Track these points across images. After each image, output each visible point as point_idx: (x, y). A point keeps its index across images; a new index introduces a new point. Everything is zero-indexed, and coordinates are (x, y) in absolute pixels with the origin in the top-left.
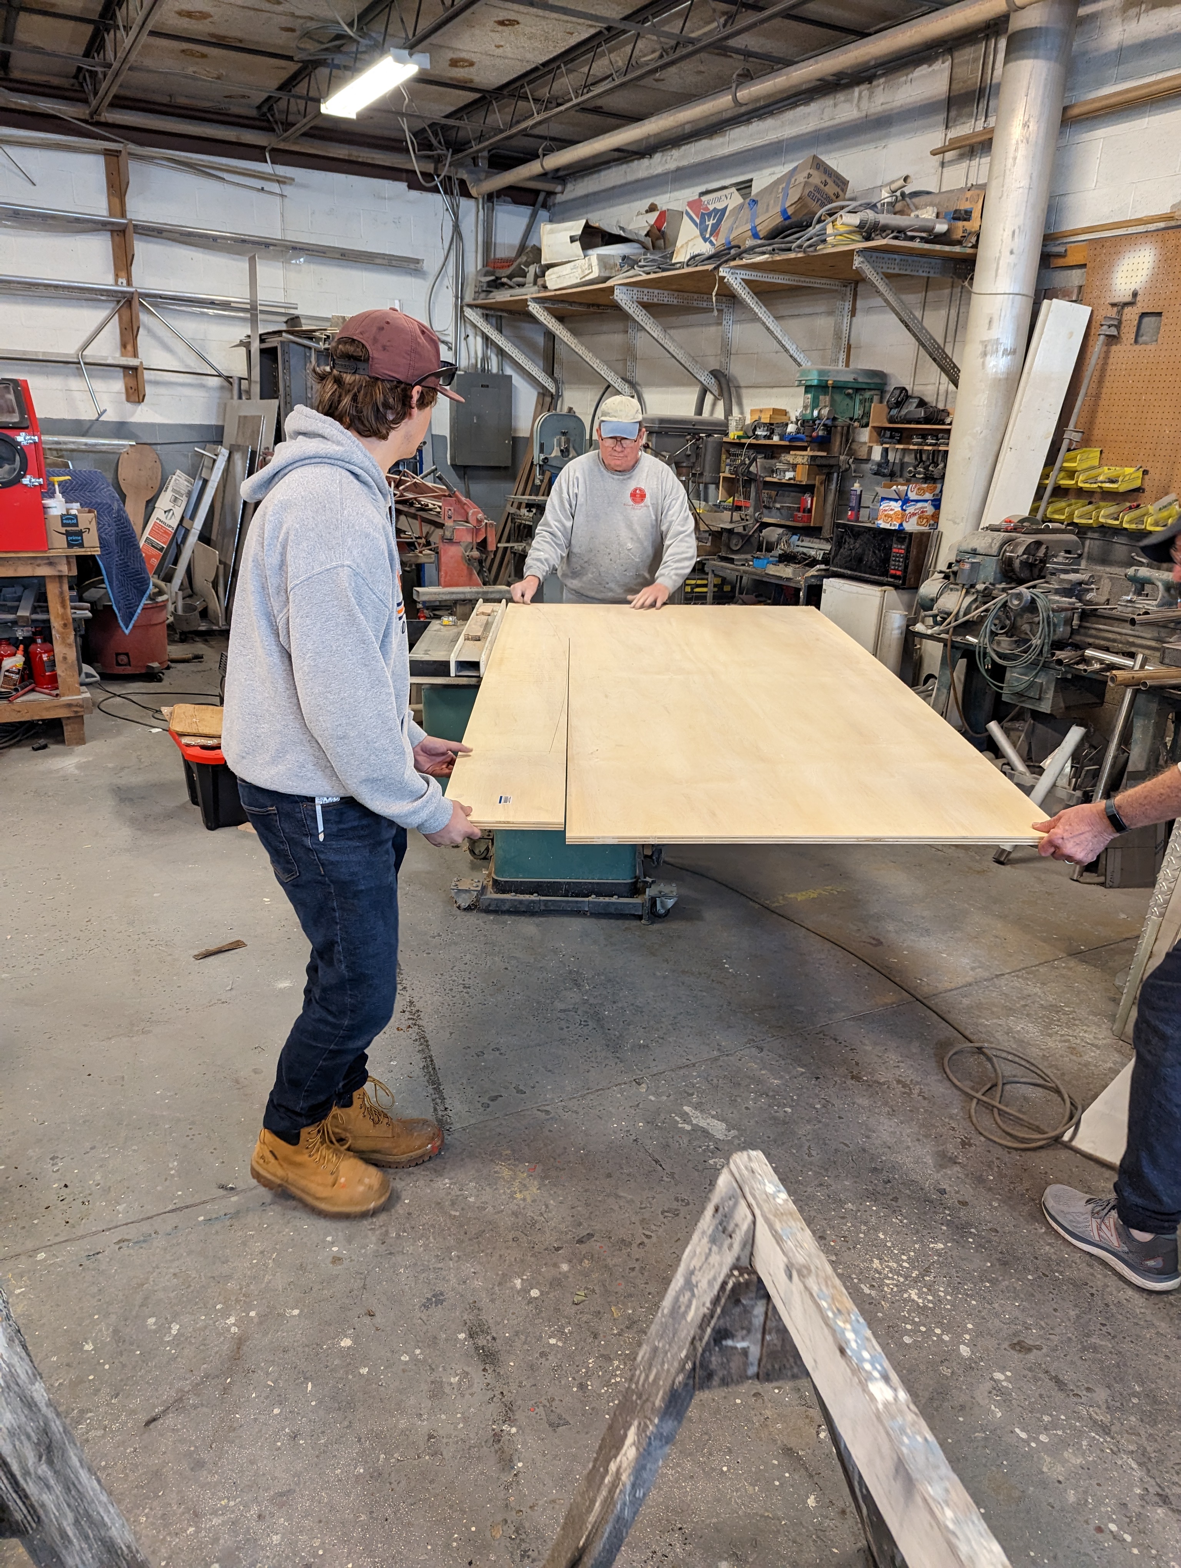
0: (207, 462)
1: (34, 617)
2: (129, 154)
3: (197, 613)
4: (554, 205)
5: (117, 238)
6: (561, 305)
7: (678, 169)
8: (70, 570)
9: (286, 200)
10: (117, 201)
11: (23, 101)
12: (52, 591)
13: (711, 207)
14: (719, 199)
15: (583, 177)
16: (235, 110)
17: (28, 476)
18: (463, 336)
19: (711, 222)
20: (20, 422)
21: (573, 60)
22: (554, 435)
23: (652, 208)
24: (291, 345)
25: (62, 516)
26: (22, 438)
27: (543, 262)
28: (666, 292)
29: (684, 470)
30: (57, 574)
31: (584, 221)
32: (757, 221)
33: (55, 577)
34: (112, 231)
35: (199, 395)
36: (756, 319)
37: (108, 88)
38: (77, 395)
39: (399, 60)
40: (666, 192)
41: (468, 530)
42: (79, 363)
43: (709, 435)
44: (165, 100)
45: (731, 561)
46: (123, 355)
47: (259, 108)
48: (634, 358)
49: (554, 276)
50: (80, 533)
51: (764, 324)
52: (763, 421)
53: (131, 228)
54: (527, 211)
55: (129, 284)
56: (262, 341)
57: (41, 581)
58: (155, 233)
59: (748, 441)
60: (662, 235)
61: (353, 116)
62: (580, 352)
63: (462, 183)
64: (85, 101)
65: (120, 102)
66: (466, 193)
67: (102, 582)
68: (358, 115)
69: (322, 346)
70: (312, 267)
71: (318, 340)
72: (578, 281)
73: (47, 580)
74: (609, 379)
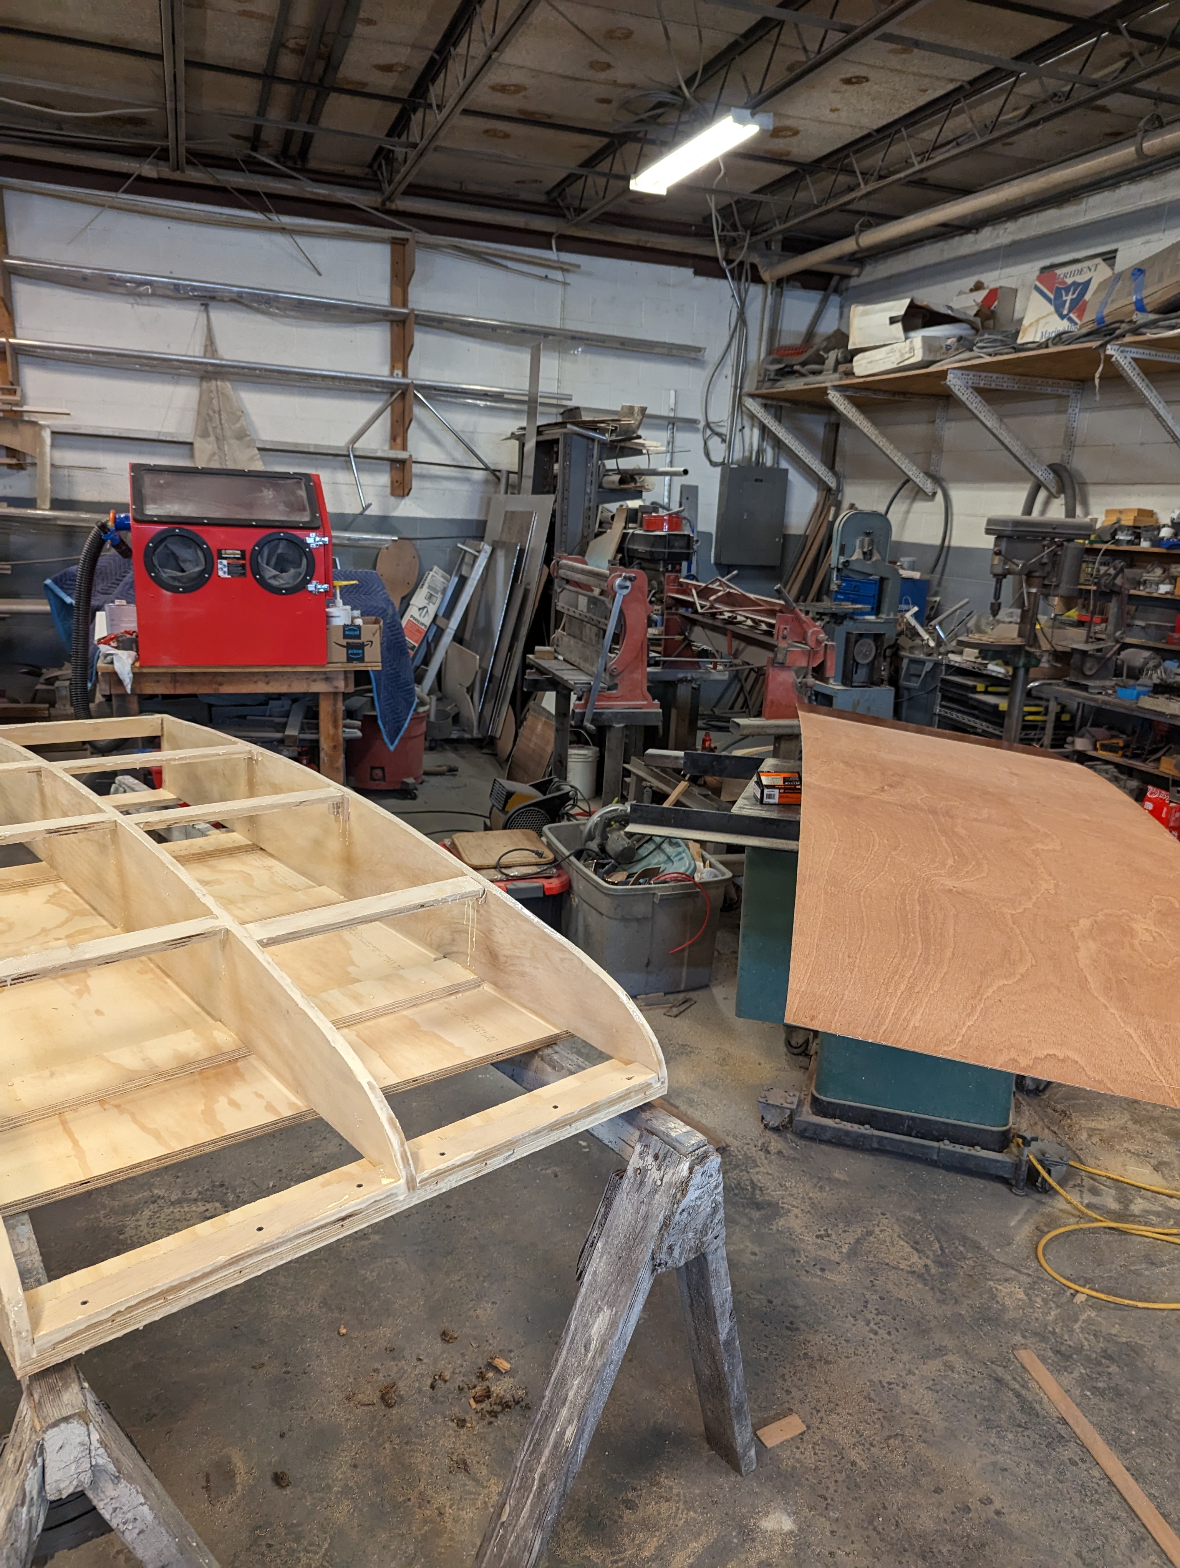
0: (468, 559)
1: (302, 736)
2: (417, 242)
3: (450, 720)
4: (847, 289)
5: (396, 328)
6: (864, 394)
7: (1014, 243)
8: (346, 686)
9: (568, 288)
10: (399, 290)
11: (321, 191)
12: (325, 708)
13: (1069, 281)
14: (1080, 272)
15: (885, 258)
16: (524, 196)
17: (314, 582)
18: (739, 427)
19: (1070, 297)
20: (311, 521)
21: (915, 123)
22: (856, 536)
23: (978, 287)
24: (575, 437)
25: (345, 626)
26: (313, 539)
27: (850, 347)
28: (1006, 376)
29: (1036, 580)
30: (332, 690)
31: (907, 301)
32: (1145, 293)
33: (330, 693)
34: (392, 322)
35: (464, 489)
36: (1143, 403)
37: (405, 174)
38: (344, 489)
39: (740, 120)
40: (995, 269)
41: (804, 652)
42: (349, 456)
43: (1070, 540)
44: (456, 187)
45: (1085, 688)
46: (391, 448)
47: (548, 193)
48: (941, 451)
49: (865, 361)
50: (362, 646)
51: (1154, 410)
52: (1123, 523)
53: (412, 318)
54: (817, 295)
55: (405, 375)
56: (539, 432)
57: (316, 696)
58: (435, 324)
59: (1104, 547)
60: (992, 315)
61: (663, 192)
62: (881, 445)
63: (754, 267)
64: (379, 190)
65: (414, 190)
66: (757, 279)
67: (371, 691)
68: (669, 191)
69: (607, 437)
70: (589, 357)
71: (603, 431)
72: (895, 366)
73: (321, 698)
74: (910, 474)
